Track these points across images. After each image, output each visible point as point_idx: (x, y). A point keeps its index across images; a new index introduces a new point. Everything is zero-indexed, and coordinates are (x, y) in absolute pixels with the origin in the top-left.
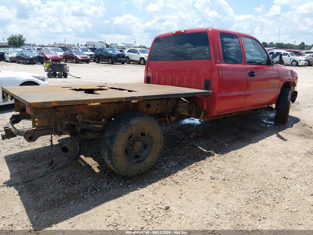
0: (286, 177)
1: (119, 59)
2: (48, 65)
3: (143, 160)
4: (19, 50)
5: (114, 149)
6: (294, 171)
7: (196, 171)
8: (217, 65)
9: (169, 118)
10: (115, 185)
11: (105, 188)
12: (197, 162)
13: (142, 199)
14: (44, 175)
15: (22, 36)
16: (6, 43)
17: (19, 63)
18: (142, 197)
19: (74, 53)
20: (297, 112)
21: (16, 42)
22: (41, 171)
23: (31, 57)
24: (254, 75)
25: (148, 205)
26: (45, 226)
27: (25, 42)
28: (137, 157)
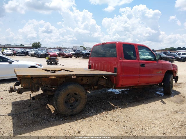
0: (153, 123)
1: (88, 56)
2: (48, 58)
3: (75, 108)
4: (36, 50)
5: (58, 100)
6: (160, 120)
7: (104, 116)
8: (120, 60)
9: (94, 87)
10: (58, 119)
11: (53, 120)
12: (106, 111)
13: (69, 127)
14: (26, 112)
15: (39, 43)
16: (31, 46)
17: (35, 57)
18: (69, 126)
19: (64, 52)
20: (180, 89)
21: (36, 46)
22: (25, 110)
23: (42, 54)
24: (144, 66)
25: (71, 130)
26: (18, 134)
27: (41, 46)
28: (72, 106)
